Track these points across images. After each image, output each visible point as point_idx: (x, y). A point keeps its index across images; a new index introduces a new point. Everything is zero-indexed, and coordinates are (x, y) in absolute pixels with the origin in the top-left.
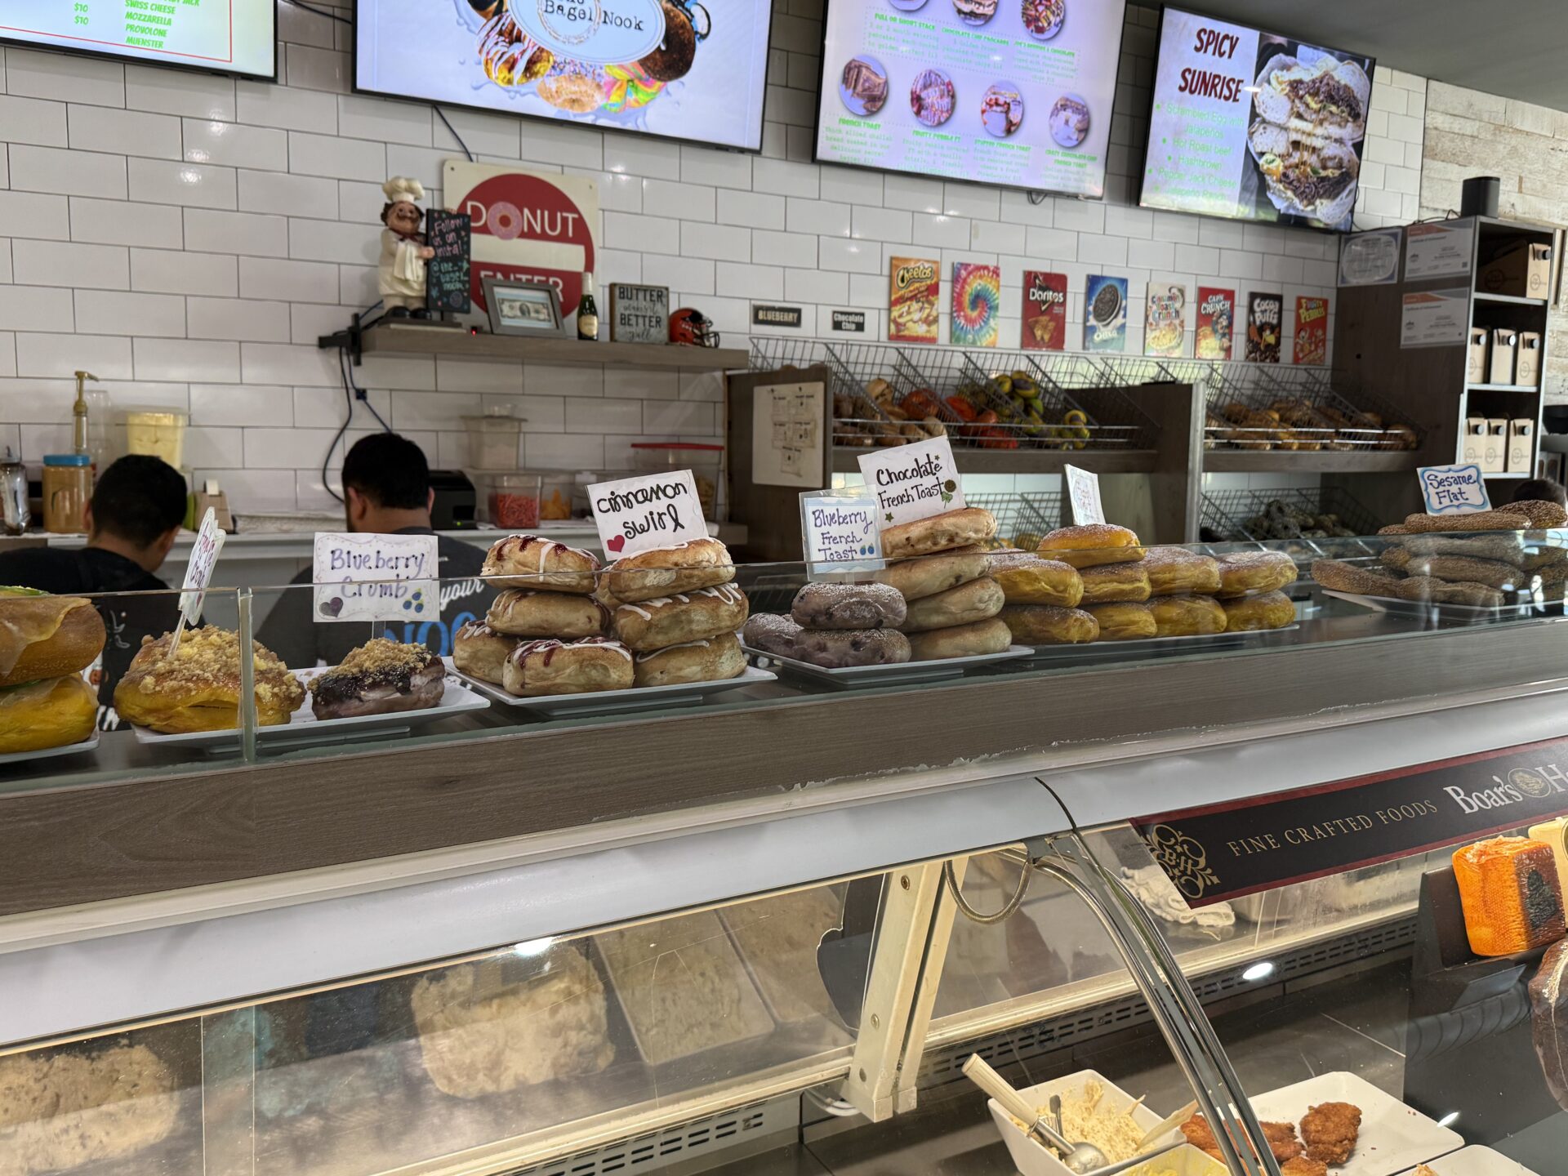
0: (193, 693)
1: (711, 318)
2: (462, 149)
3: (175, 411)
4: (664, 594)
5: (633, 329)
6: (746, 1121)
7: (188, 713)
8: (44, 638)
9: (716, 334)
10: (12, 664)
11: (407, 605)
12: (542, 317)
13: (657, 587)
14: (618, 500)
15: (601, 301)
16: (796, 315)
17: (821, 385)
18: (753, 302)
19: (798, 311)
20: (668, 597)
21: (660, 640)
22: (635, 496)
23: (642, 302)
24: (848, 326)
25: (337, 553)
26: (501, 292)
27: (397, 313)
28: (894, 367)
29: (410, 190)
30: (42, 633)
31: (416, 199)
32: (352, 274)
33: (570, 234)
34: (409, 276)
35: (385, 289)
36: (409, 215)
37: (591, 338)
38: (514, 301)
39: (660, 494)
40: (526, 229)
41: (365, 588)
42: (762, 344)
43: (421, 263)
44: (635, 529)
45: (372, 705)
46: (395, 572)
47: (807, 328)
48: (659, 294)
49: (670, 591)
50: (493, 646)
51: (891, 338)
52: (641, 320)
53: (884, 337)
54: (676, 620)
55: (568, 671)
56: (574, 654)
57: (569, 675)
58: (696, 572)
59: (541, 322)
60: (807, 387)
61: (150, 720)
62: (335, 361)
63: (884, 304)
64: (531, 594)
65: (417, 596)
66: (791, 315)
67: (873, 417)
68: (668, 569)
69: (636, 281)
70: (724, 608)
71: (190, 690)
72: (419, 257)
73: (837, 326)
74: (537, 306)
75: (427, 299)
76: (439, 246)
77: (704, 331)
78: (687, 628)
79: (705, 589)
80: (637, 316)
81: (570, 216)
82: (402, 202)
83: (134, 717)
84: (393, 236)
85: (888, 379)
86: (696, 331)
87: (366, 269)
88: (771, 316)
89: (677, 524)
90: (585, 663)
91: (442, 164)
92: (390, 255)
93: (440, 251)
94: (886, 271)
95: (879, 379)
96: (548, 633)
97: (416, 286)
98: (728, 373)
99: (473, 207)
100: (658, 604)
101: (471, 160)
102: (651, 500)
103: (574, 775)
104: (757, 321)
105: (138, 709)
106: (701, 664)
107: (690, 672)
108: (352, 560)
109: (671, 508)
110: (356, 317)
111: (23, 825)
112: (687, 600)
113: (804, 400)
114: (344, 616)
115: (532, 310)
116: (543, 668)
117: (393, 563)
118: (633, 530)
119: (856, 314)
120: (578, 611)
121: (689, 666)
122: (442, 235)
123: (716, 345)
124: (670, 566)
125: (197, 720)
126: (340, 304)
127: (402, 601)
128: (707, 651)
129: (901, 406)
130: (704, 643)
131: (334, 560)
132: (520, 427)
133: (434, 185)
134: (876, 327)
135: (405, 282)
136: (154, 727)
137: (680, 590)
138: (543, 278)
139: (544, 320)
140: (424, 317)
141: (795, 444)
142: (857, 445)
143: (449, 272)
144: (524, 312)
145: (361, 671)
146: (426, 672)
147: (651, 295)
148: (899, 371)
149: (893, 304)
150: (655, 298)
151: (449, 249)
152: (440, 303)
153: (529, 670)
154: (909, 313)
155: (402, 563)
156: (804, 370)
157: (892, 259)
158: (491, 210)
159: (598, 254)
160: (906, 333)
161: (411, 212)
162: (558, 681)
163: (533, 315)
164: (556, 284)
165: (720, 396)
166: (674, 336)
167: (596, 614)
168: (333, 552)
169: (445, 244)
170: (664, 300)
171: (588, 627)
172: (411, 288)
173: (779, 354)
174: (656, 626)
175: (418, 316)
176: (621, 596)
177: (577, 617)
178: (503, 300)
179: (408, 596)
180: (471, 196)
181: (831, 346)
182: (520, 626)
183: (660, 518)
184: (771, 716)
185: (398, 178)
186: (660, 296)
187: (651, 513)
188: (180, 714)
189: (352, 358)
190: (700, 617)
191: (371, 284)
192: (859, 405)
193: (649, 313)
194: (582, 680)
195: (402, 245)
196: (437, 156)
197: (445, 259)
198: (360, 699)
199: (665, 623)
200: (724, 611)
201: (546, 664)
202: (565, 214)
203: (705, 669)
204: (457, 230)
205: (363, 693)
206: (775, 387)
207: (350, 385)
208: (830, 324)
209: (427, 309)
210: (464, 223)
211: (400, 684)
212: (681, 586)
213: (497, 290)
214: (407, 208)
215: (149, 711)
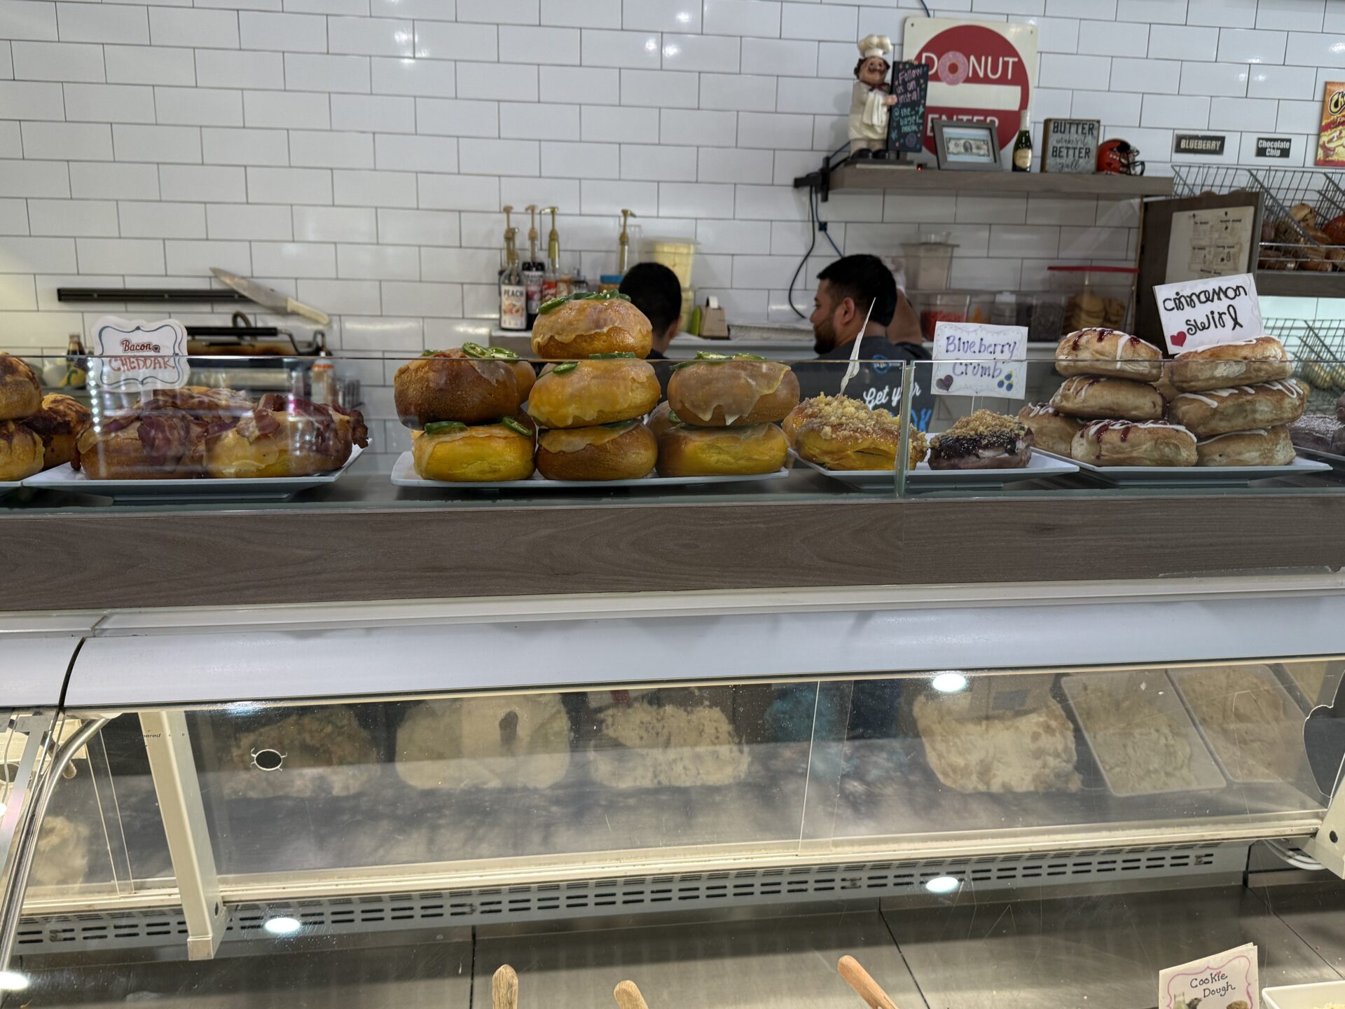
0: (860, 441)
1: (1138, 148)
2: (923, 7)
3: (687, 242)
4: (1231, 384)
5: (1063, 161)
6: (1198, 857)
7: (854, 456)
8: (771, 392)
9: (1143, 163)
10: (750, 409)
11: (1001, 384)
12: (982, 152)
13: (1226, 379)
14: (1183, 300)
15: (1037, 138)
16: (1219, 143)
17: (1251, 209)
18: (1176, 132)
19: (1222, 139)
20: (1232, 388)
21: (1223, 426)
22: (1198, 297)
23: (1074, 135)
24: (1273, 152)
25: (951, 339)
26: (949, 132)
27: (862, 155)
28: (1319, 192)
29: (881, 46)
30: (769, 388)
31: (884, 53)
32: (825, 123)
33: (1009, 76)
34: (875, 121)
35: (854, 134)
36: (878, 68)
37: (1024, 170)
38: (960, 139)
39: (1222, 296)
40: (970, 75)
41: (970, 369)
42: (1184, 171)
43: (885, 109)
44: (1196, 327)
45: (987, 462)
46: (992, 356)
47: (1229, 156)
48: (1091, 127)
49: (1237, 382)
50: (1057, 424)
51: (1318, 163)
52: (1071, 152)
53: (1310, 162)
54: (1241, 409)
55: (1144, 447)
56: (1149, 432)
57: (1146, 451)
58: (1264, 366)
59: (981, 157)
60: (1234, 212)
61: (827, 459)
62: (806, 199)
63: (1313, 129)
64: (1103, 380)
65: (1009, 377)
66: (1214, 142)
67: (1297, 241)
68: (1237, 362)
69: (1066, 116)
70: (1287, 401)
71: (857, 439)
72: (884, 105)
73: (1261, 152)
74: (978, 143)
75: (887, 141)
76: (901, 94)
77: (1131, 160)
78: (1250, 417)
79: (1267, 382)
80: (1068, 148)
81: (1011, 60)
82: (873, 57)
83: (814, 456)
84: (865, 88)
85: (1312, 204)
86: (1123, 160)
87: (835, 118)
88: (1193, 144)
89: (1236, 323)
90: (1159, 441)
91: (905, 21)
92: (860, 104)
93: (902, 97)
94: (1319, 97)
95: (1303, 204)
96: (1117, 414)
97: (879, 130)
98: (1146, 200)
99: (927, 58)
100: (1225, 394)
101: (929, 15)
102: (1212, 301)
103: (1148, 536)
104: (1178, 149)
105: (818, 450)
106: (1260, 450)
107: (1250, 457)
108: (962, 345)
109: (1231, 309)
110: (827, 160)
111: (754, 526)
112: (1253, 392)
113: (1230, 225)
114: (955, 390)
115: (974, 146)
116: (1119, 443)
117: (991, 349)
118: (1195, 327)
119: (1282, 140)
120: (1145, 397)
121: (1249, 451)
122: (905, 83)
123: (1142, 172)
124: (1239, 359)
125: (858, 463)
126: (812, 150)
127: (997, 380)
128: (1265, 439)
129: (1324, 231)
130: (1262, 432)
131: (948, 344)
132: (952, 251)
133: (897, 41)
134: (1302, 151)
135: (871, 127)
136: (828, 465)
137: (1247, 382)
138: (982, 118)
139: (984, 155)
140: (884, 157)
141: (1215, 267)
142: (1279, 269)
143: (907, 116)
144: (967, 148)
145: (976, 434)
146: (1025, 439)
147: (1083, 128)
148: (1324, 196)
149: (1323, 129)
150: (1086, 131)
151: (909, 95)
152: (897, 144)
153: (1105, 444)
154: (1339, 138)
155: (999, 349)
156: (1223, 196)
157: (1327, 83)
158: (942, 59)
159: (1033, 93)
160: (1335, 158)
161: (880, 65)
162: (1135, 454)
163: (975, 151)
164: (993, 122)
165: (1136, 221)
166: (1102, 165)
167: (1159, 401)
168: (948, 338)
169: (906, 91)
170: (1095, 132)
171: (1153, 411)
172: (875, 132)
173: (1199, 181)
174: (1222, 413)
175: (879, 156)
176: (1185, 385)
177: (1144, 402)
178: (950, 139)
179: (1002, 377)
180: (925, 49)
181: (1254, 172)
182: (1091, 407)
183: (1220, 317)
184: (1326, 502)
185: (871, 36)
186: (1091, 129)
187: (1212, 313)
188: (848, 457)
189: (819, 196)
190: (1264, 408)
191: (841, 130)
192: (1282, 229)
193: (1080, 145)
194: (1156, 455)
195: (871, 95)
196: (901, 14)
197: (905, 105)
198: (978, 456)
199: (1230, 411)
200: (1287, 403)
201: (1123, 440)
202: (1006, 59)
203: (1263, 456)
204: (917, 79)
205: (980, 451)
206: (1196, 212)
207: (815, 219)
208: (1254, 150)
209: (887, 150)
210: (921, 72)
211: (1009, 446)
212: (1249, 378)
213: (946, 130)
214: (877, 62)
215: (826, 453)
